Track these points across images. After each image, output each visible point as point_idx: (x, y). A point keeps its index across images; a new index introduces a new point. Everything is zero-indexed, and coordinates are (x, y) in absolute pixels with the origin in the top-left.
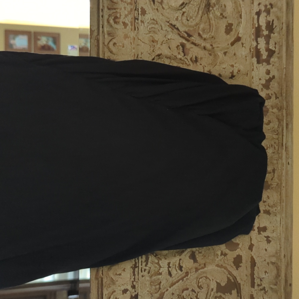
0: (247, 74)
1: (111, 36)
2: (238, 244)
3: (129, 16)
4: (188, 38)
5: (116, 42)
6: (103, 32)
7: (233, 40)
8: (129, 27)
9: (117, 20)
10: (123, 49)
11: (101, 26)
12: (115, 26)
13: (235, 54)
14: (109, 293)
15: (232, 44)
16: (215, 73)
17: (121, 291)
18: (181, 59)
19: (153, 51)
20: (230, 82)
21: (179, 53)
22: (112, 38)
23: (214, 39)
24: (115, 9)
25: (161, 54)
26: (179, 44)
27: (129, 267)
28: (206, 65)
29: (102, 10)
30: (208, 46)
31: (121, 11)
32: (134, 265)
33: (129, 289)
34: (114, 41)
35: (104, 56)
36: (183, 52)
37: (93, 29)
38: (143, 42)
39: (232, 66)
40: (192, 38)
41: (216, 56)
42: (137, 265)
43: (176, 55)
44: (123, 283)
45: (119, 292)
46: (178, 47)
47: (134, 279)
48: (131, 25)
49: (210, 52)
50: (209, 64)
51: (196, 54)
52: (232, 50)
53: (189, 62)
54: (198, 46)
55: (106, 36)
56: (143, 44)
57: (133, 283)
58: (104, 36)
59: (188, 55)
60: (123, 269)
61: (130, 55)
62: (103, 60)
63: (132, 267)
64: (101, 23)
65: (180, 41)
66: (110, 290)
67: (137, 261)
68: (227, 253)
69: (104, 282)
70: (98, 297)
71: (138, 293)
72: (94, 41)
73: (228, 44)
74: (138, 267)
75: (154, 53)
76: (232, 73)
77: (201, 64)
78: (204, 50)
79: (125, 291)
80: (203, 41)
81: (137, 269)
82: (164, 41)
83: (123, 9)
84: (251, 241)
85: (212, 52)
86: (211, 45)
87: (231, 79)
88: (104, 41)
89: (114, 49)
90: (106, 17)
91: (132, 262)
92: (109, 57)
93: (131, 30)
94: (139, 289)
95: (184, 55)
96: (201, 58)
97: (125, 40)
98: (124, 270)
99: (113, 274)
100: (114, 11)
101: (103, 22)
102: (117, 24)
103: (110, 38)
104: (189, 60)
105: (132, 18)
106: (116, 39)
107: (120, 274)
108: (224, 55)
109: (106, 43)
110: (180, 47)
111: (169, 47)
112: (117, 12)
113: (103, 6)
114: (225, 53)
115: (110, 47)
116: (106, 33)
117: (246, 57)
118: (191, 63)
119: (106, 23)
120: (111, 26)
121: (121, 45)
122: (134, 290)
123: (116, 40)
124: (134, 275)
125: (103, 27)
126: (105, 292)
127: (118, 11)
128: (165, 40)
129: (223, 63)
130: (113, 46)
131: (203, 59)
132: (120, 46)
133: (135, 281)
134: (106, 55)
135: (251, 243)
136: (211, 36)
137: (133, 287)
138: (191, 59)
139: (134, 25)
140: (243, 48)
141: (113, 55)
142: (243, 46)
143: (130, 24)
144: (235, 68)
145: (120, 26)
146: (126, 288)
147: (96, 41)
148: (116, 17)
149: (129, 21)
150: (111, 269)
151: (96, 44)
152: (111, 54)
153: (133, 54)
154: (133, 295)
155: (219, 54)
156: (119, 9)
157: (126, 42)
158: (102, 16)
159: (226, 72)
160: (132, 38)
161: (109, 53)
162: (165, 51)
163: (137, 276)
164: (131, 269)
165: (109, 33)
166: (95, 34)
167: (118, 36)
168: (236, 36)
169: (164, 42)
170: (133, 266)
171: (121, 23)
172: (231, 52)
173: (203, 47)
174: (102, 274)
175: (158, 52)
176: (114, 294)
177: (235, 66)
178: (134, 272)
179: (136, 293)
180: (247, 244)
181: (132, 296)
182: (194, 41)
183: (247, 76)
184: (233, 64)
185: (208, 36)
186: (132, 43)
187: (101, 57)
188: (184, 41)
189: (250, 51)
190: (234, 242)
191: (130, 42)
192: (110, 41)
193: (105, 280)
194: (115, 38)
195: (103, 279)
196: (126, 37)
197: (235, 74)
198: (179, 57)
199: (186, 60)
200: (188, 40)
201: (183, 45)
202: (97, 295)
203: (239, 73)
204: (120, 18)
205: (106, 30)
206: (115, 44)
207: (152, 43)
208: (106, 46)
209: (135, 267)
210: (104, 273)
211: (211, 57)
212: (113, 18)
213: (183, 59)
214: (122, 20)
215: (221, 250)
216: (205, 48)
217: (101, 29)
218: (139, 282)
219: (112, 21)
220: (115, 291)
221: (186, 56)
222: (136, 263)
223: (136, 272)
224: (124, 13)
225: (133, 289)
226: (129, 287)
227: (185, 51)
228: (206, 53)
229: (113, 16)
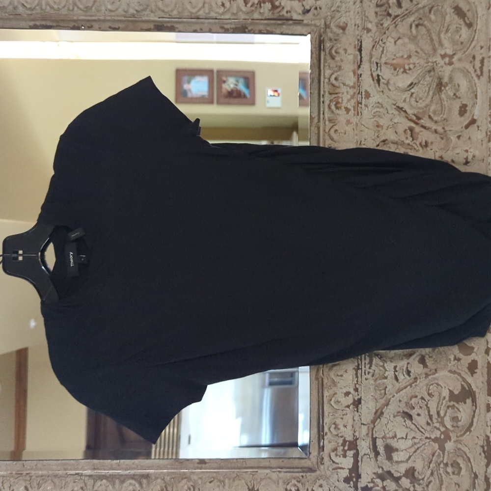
0: (483, 160)
1: (332, 123)
2: (473, 348)
3: (352, 100)
4: (416, 121)
5: (337, 129)
6: (324, 119)
7: (467, 122)
8: (352, 112)
9: (339, 105)
10: (345, 135)
11: (322, 112)
12: (337, 112)
13: (469, 138)
14: (330, 395)
15: (467, 127)
16: (447, 158)
17: (343, 394)
18: (409, 144)
19: (378, 137)
20: (463, 169)
21: (407, 138)
22: (334, 124)
23: (447, 121)
24: (336, 94)
25: (387, 140)
26: (407, 128)
27: (351, 368)
28: (438, 151)
29: (323, 95)
30: (440, 129)
31: (343, 96)
32: (357, 366)
33: (352, 392)
34: (336, 127)
35: (325, 144)
36: (412, 136)
37: (313, 116)
38: (366, 128)
39: (467, 151)
40: (422, 121)
41: (448, 139)
42: (360, 367)
43: (402, 140)
44: (345, 385)
45: (341, 395)
46: (405, 131)
47: (357, 381)
48: (354, 110)
49: (442, 136)
50: (441, 149)
51: (426, 139)
52: (466, 133)
53: (418, 147)
54: (428, 129)
55: (327, 123)
56: (367, 129)
57: (355, 386)
58: (325, 123)
59: (417, 140)
60: (344, 370)
61: (353, 142)
62: (324, 149)
63: (354, 369)
64: (322, 109)
65: (408, 125)
66: (331, 392)
67: (360, 362)
68: (460, 358)
69: (324, 383)
70: (319, 398)
71: (361, 397)
72: (315, 129)
73: (462, 127)
74: (361, 369)
75: (378, 139)
76: (467, 159)
77: (431, 149)
78: (435, 133)
79: (347, 394)
80: (434, 124)
81: (359, 371)
82: (389, 125)
83: (345, 93)
84: (487, 344)
85: (444, 136)
86: (443, 128)
87: (465, 166)
88: (325, 128)
89: (335, 136)
90: (327, 102)
91: (354, 362)
92: (330, 145)
93: (354, 115)
94: (363, 393)
95: (413, 140)
96: (432, 143)
97: (347, 126)
98: (346, 371)
99: (334, 374)
100: (336, 96)
101: (324, 108)
102: (339, 110)
103: (332, 125)
104: (419, 146)
105: (355, 103)
106: (337, 126)
107: (342, 376)
108: (457, 140)
109: (327, 130)
110: (408, 130)
111: (396, 131)
112: (338, 97)
113: (324, 92)
114: (459, 137)
115: (331, 135)
116: (327, 119)
117: (482, 141)
118: (420, 149)
119: (327, 109)
120: (333, 112)
121: (343, 131)
122: (357, 393)
124: (357, 377)
125: (323, 114)
126: (326, 394)
127: (340, 95)
128: (391, 124)
129: (456, 148)
130: (334, 133)
131: (434, 143)
132: (342, 133)
133: (357, 383)
134: (326, 143)
135: (488, 347)
136: (443, 119)
137: (356, 390)
138: (420, 144)
139: (356, 109)
140: (479, 131)
141: (335, 143)
142: (478, 129)
143: (352, 109)
144: (469, 153)
145: (342, 112)
146: (348, 391)
147: (316, 128)
148: (337, 103)
149: (351, 106)
150: (332, 370)
151: (317, 132)
152: (332, 142)
153: (356, 141)
154: (356, 399)
155: (452, 138)
156: (341, 94)
157: (349, 129)
158: (323, 102)
159: (459, 158)
160: (355, 123)
161: (330, 140)
162: (392, 136)
163: (360, 379)
164: (354, 370)
165: (330, 119)
166: (316, 120)
167: (339, 122)
168: (470, 119)
169: (390, 127)
170: (356, 367)
171: (343, 108)
172: (465, 136)
173: (434, 131)
174: (323, 374)
175: (383, 138)
176: (335, 396)
177: (469, 151)
178: (356, 374)
179: (359, 397)
180: (483, 348)
181: (354, 399)
182: (424, 124)
183: (483, 162)
184: (468, 149)
185: (439, 118)
186: (355, 129)
187: (321, 145)
188: (413, 125)
189: (487, 135)
190: (469, 345)
191: (352, 128)
192: (331, 128)
193: (325, 381)
194: (336, 124)
195: (324, 380)
196: (348, 122)
197: (470, 159)
198: (407, 142)
199: (414, 145)
200: (417, 124)
201: (411, 130)
202: (317, 397)
203: (473, 158)
204: (342, 103)
205: (326, 116)
207: (376, 128)
208: (327, 133)
209: (358, 368)
210: (325, 373)
211: (443, 141)
212: (334, 103)
213: (411, 144)
214: (344, 105)
215: (455, 354)
216: (436, 131)
217: (322, 115)
218: (363, 385)
219: (333, 107)
220: (336, 394)
221: (415, 141)
222: (359, 365)
223: (358, 374)
224: (346, 97)
225: (355, 392)
226: (352, 391)
227: (414, 135)
228: (438, 136)
229: (335, 101)
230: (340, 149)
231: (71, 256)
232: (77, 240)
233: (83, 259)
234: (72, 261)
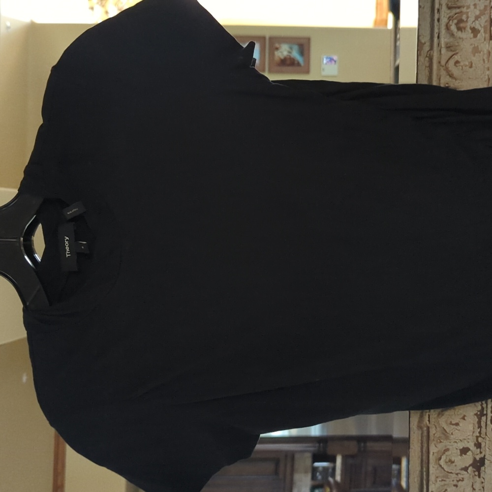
1: (451, 51)
3: (482, 17)
5: (460, 60)
6: (439, 44)
8: (481, 35)
9: (462, 25)
10: (471, 70)
11: (436, 35)
12: (459, 34)
14: (438, 451)
17: (459, 451)
22: (454, 53)
24: (459, 7)
27: (472, 414)
29: (438, 10)
31: (468, 11)
32: (479, 411)
33: (471, 449)
34: (456, 58)
35: (440, 84)
37: (423, 41)
42: (485, 412)
44: (461, 438)
45: (455, 451)
47: (480, 433)
48: (485, 32)
55: (444, 51)
57: (477, 440)
58: (440, 51)
60: (462, 416)
61: (482, 79)
62: (438, 89)
63: (476, 414)
64: (436, 31)
66: (441, 447)
67: (484, 405)
69: (431, 434)
70: (422, 455)
71: (485, 456)
72: (425, 60)
74: (486, 415)
79: (464, 451)
81: (484, 418)
83: (472, 7)
88: (440, 58)
89: (455, 71)
90: (444, 20)
91: (477, 407)
92: (447, 84)
93: (485, 39)
94: (487, 449)
97: (474, 56)
98: (463, 418)
99: (446, 422)
100: (458, 10)
101: (439, 29)
102: (462, 31)
103: (450, 54)
105: (486, 22)
106: (458, 55)
107: (457, 424)
109: (443, 63)
112: (461, 12)
113: (440, 4)
115: (450, 69)
116: (443, 46)
119: (443, 31)
120: (452, 35)
121: (467, 63)
122: (479, 450)
123: (459, 57)
124: (480, 427)
125: (438, 37)
126: (433, 449)
127: (464, 10)
130: (454, 66)
132: (466, 66)
133: (480, 436)
134: (442, 80)
137: (478, 445)
139: (488, 31)
141: (454, 81)
143: (482, 31)
145: (467, 35)
146: (465, 446)
147: (427, 59)
148: (461, 21)
149: (481, 25)
150: (443, 415)
151: (427, 65)
152: (450, 79)
153: (487, 77)
154: (478, 459)
156: (465, 8)
157: (475, 59)
158: (438, 20)
160: (485, 52)
161: (448, 77)
163: (483, 430)
164: (476, 417)
165: (449, 45)
166: (427, 48)
167: (462, 49)
170: (479, 413)
171: (468, 29)
174: (429, 421)
176: (446, 453)
178: (479, 423)
179: (482, 456)
181: (475, 459)
186: (486, 60)
187: (435, 83)
191: (482, 59)
192: (449, 59)
193: (433, 431)
194: (457, 53)
195: (430, 430)
196: (476, 50)
202: (420, 454)
204: (467, 21)
205: (443, 41)
206: (457, 62)
208: (443, 66)
209: (481, 414)
210: (432, 420)
212: (455, 21)
214: (469, 24)
217: (436, 39)
218: (488, 439)
219: (453, 28)
220: (447, 450)
222: (483, 408)
223: (482, 423)
224: (473, 13)
225: (477, 448)
226: (471, 446)
229: (455, 19)
230: (463, 89)
231: (67, 242)
232: (75, 219)
233: (83, 247)
234: (67, 249)
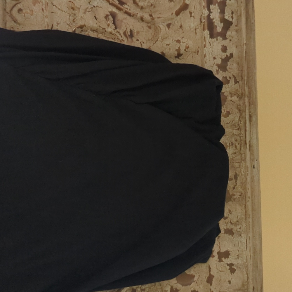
0: (198, 52)
1: (15, 0)
2: (193, 277)
4: (119, 6)
5: (22, 8)
7: (178, 7)
10: (32, 17)
13: (181, 27)
15: (178, 13)
16: (157, 48)
18: (111, 33)
19: (74, 21)
20: (174, 61)
21: (108, 25)
22: (17, 2)
23: (154, 7)
25: (85, 25)
26: (109, 14)
28: (145, 42)
30: (147, 17)
34: (19, 6)
35: (5, 26)
36: (114, 23)
38: (59, 9)
39: (178, 41)
40: (126, 6)
41: (157, 29)
43: (104, 27)
46: (106, 17)
49: (149, 25)
50: (149, 40)
51: (131, 27)
52: (177, 21)
53: (122, 37)
54: (133, 16)
55: (8, 0)
56: (59, 12)
59: (120, 28)
61: (42, 25)
65: (110, 10)
68: (178, 289)
73: (172, 14)
75: (74, 24)
76: (179, 50)
77: (138, 40)
78: (141, 21)
80: (140, 10)
82: (88, 8)
84: (210, 271)
85: (151, 24)
86: (151, 15)
87: (177, 59)
88: (5, 6)
89: (19, 17)
92: (12, 28)
95: (116, 28)
96: (138, 33)
97: (34, 5)
103: (14, 2)
104: (122, 35)
106: (21, 4)
108: (167, 28)
109: (8, 10)
110: (110, 17)
111: (95, 17)
114: (169, 26)
115: (14, 15)
117: (195, 29)
118: (125, 39)
121: (28, 11)
123: (22, 6)
128: (89, 8)
129: (166, 38)
130: (18, 13)
131: (140, 33)
134: (8, 25)
135: (210, 274)
136: (150, 4)
138: (125, 33)
140: (192, 18)
141: (19, 26)
142: (191, 16)
144: (181, 43)
152: (15, 24)
153: (46, 24)
155: (161, 26)
157: (36, 8)
159: (170, 49)
160: (44, 3)
161: (13, 22)
162: (91, 23)
168: (181, 4)
169: (88, 10)
172: (176, 23)
173: (140, 18)
175: (81, 23)
177: (181, 41)
180: (205, 276)
182: (128, 10)
183: (198, 54)
184: (180, 39)
185: (146, 4)
186: (44, 9)
188: (115, 10)
189: (201, 22)
190: (188, 273)
191: (41, 9)
192: (13, 7)
194: (20, 2)
196: (36, 1)
197: (182, 51)
198: (109, 30)
199: (118, 34)
200: (120, 9)
201: (113, 15)
203: (187, 50)
206: (20, 10)
207: (71, 10)
208: (8, 13)
211: (151, 31)
213: (113, 32)
215: (171, 284)
216: (142, 19)
221: (118, 30)
227: (117, 23)
228: (144, 25)
